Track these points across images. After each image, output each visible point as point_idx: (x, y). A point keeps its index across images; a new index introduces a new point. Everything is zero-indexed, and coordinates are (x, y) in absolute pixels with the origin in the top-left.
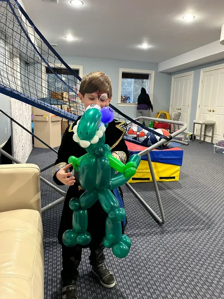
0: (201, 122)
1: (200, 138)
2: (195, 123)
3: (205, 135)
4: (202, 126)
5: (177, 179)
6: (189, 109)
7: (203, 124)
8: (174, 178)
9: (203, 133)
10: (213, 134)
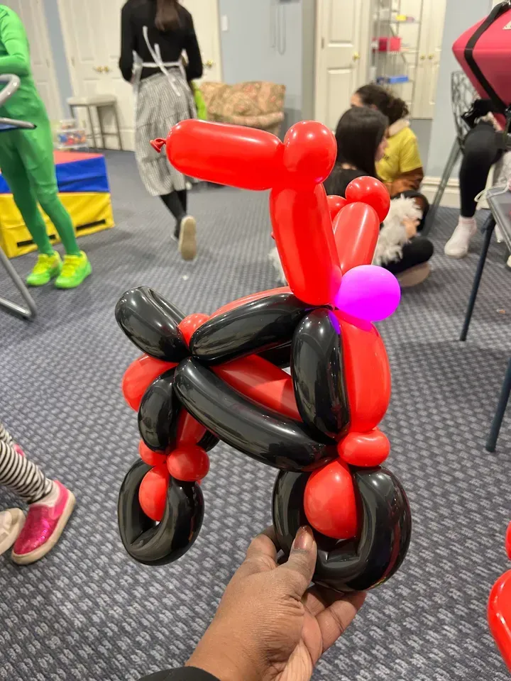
0: (84, 100)
1: (95, 142)
2: (72, 106)
3: (103, 134)
4: (89, 111)
5: (110, 222)
6: (52, 72)
7: (91, 105)
8: (103, 222)
9: (97, 130)
10: (118, 127)
